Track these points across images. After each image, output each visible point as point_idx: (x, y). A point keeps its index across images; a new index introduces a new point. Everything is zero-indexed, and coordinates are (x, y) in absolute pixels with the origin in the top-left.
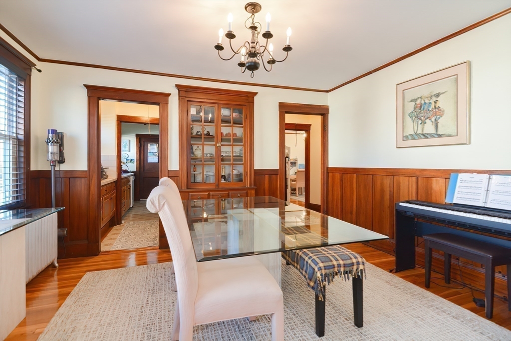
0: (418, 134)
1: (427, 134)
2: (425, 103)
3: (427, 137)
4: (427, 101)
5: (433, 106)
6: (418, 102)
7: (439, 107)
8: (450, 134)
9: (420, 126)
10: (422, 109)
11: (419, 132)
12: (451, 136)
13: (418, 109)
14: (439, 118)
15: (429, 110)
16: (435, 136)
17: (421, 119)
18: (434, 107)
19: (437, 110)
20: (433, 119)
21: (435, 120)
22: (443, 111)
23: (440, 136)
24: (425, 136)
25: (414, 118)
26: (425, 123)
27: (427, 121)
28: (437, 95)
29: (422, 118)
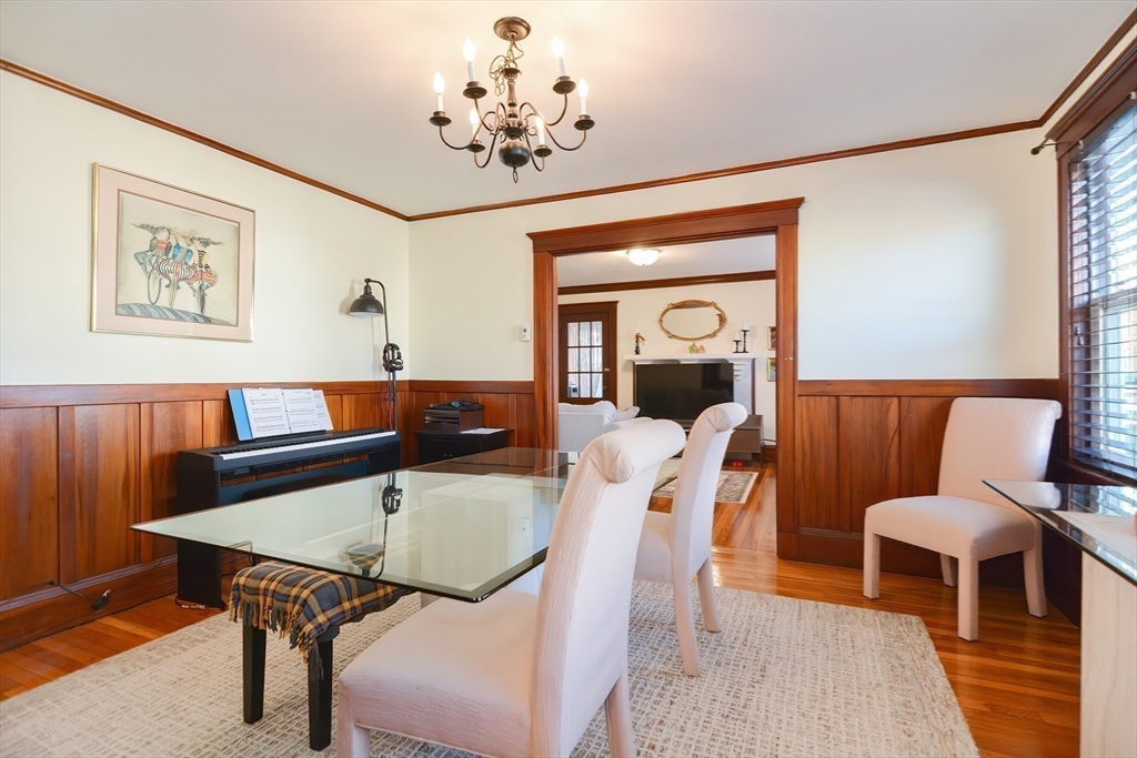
0: (158, 307)
1: (182, 312)
2: (178, 246)
3: (181, 319)
4: (183, 244)
5: (194, 259)
6: (162, 236)
7: (207, 267)
8: (226, 320)
9: (165, 291)
10: (170, 255)
11: (164, 302)
12: (227, 324)
13: (161, 253)
14: (208, 287)
15: (186, 264)
16: (198, 318)
17: (167, 277)
18: (197, 262)
19: (203, 269)
20: (196, 285)
21: (200, 287)
22: (215, 276)
23: (208, 320)
24: (179, 316)
25: (149, 268)
26: (179, 288)
27: (182, 284)
28: (206, 243)
29: (171, 275)
